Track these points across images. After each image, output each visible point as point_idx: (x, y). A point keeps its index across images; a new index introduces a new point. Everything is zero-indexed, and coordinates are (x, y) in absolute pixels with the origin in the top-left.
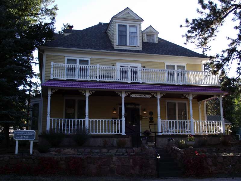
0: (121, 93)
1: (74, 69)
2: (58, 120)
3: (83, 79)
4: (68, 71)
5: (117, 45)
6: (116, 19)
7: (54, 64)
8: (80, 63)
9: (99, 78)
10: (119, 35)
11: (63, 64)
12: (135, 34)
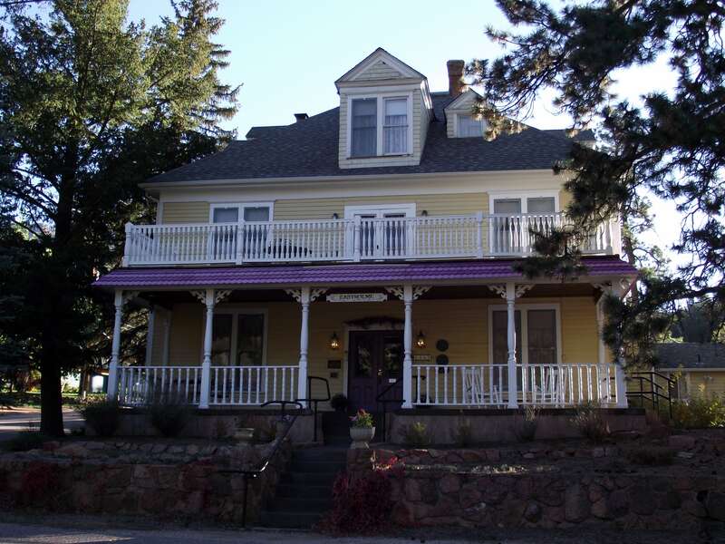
0: (300, 291)
5: (348, 159)
9: (244, 256)
10: (354, 130)
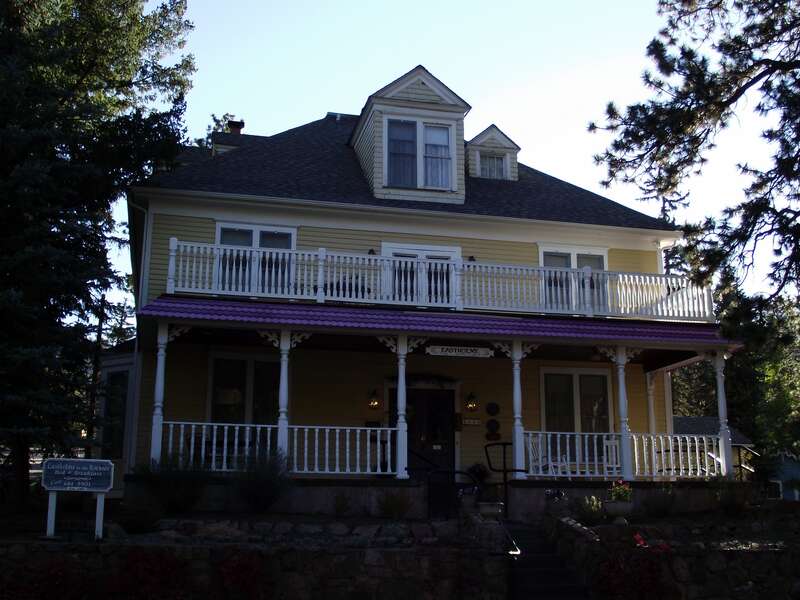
0: (396, 340)
1: (243, 262)
2: (188, 428)
3: (273, 295)
4: (224, 269)
5: (384, 187)
6: (382, 102)
7: (178, 246)
8: (262, 245)
9: (326, 292)
10: (391, 155)
11: (209, 246)
12: (442, 153)
